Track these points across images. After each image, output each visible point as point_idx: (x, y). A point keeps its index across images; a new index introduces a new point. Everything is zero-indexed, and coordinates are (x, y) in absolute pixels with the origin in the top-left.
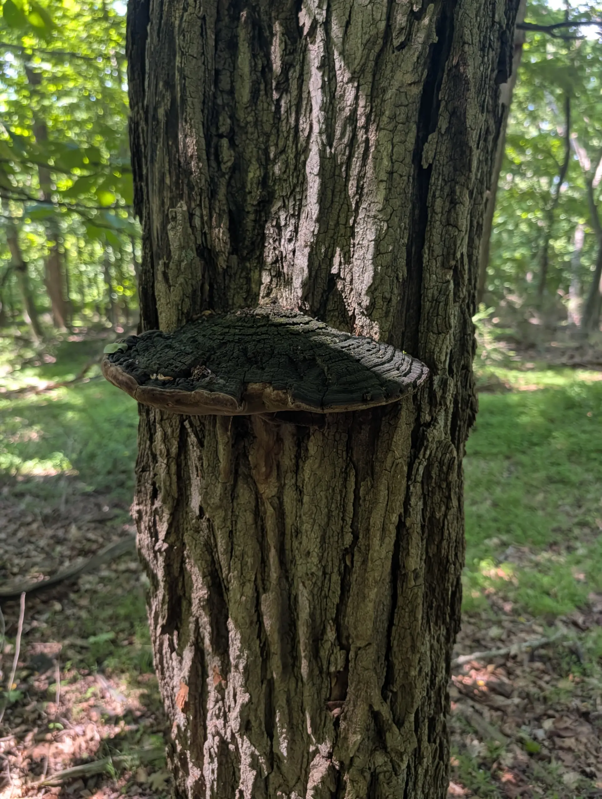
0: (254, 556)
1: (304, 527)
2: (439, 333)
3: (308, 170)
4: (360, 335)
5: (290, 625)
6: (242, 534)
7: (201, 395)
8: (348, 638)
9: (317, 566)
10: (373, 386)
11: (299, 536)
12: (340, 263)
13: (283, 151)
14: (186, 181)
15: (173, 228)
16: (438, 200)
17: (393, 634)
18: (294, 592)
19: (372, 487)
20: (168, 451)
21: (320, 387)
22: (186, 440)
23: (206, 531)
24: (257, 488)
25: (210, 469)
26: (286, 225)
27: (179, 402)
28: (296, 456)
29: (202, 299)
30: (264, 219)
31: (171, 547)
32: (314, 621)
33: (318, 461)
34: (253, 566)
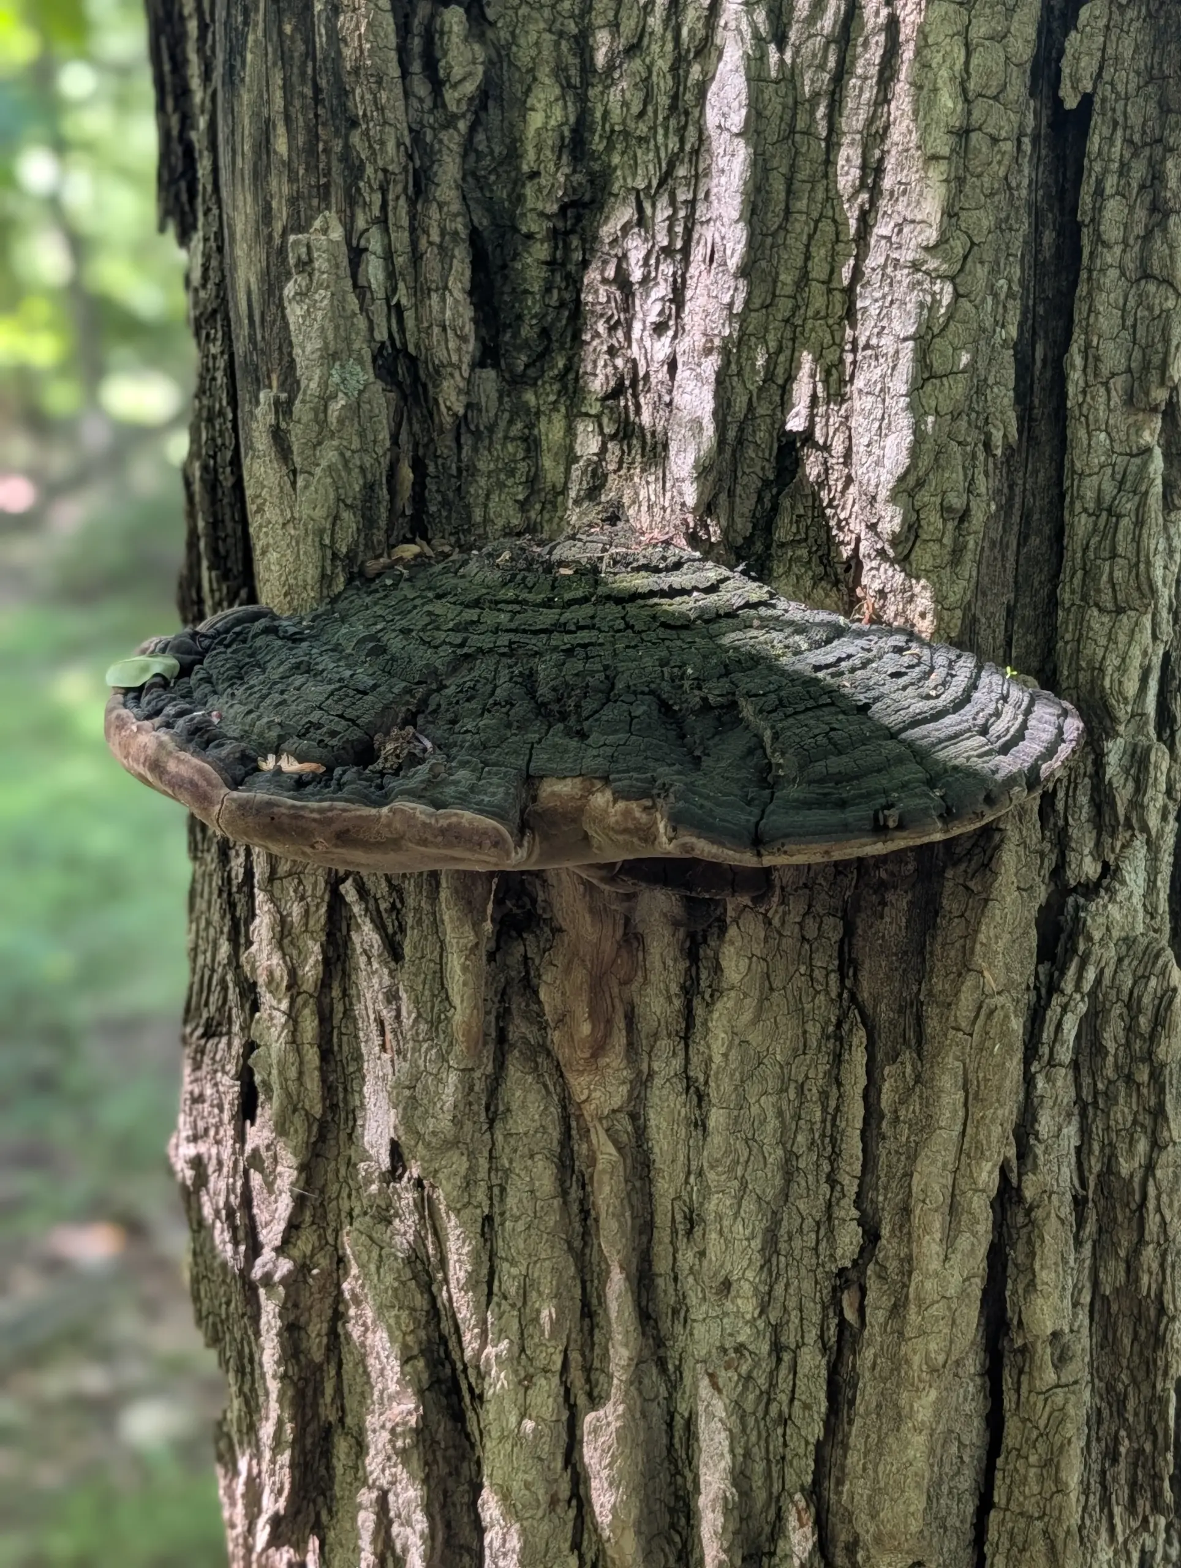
0: (557, 1295)
1: (712, 1206)
2: (1119, 611)
3: (712, 118)
4: (876, 619)
5: (672, 1511)
6: (520, 1226)
7: (410, 819)
8: (851, 1548)
9: (752, 1323)
10: (904, 786)
11: (698, 1231)
12: (814, 398)
13: (633, 49)
14: (338, 146)
15: (302, 295)
16: (1111, 204)
17: (992, 1535)
18: (683, 1408)
19: (918, 1079)
20: (293, 973)
21: (752, 791)
22: (348, 939)
23: (412, 1219)
24: (565, 1086)
25: (423, 1027)
26: (645, 280)
27: (344, 837)
28: (683, 987)
29: (391, 510)
30: (578, 256)
31: (302, 1269)
32: (745, 1494)
33: (750, 1003)
34: (556, 1324)
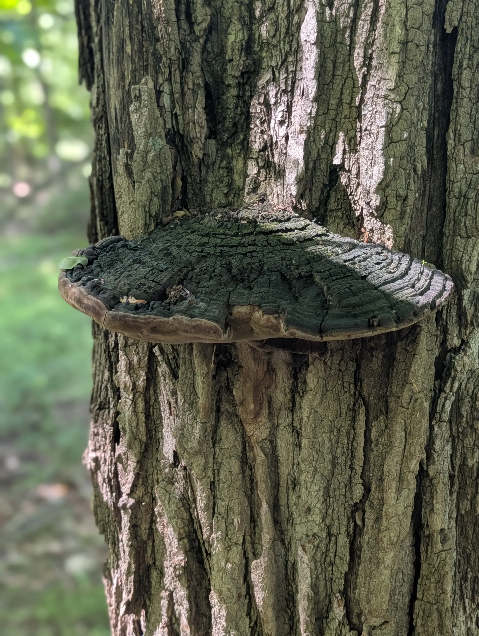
0: (241, 513)
1: (303, 478)
2: (469, 237)
3: (303, 37)
4: (370, 241)
5: (287, 600)
6: (226, 485)
7: (181, 322)
8: (359, 615)
9: (319, 525)
10: (381, 308)
11: (297, 488)
12: (344, 151)
13: (271, 9)
14: (151, 49)
15: (137, 110)
16: (465, 72)
17: (416, 610)
18: (291, 559)
19: (386, 427)
20: (134, 384)
21: (319, 311)
22: (156, 370)
23: (182, 483)
24: (244, 429)
25: (186, 406)
26: (276, 103)
27: (154, 330)
28: (291, 390)
29: (173, 197)
30: (248, 94)
31: (138, 502)
32: (316, 593)
33: (318, 396)
34: (240, 525)
